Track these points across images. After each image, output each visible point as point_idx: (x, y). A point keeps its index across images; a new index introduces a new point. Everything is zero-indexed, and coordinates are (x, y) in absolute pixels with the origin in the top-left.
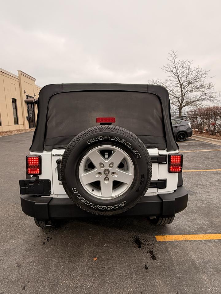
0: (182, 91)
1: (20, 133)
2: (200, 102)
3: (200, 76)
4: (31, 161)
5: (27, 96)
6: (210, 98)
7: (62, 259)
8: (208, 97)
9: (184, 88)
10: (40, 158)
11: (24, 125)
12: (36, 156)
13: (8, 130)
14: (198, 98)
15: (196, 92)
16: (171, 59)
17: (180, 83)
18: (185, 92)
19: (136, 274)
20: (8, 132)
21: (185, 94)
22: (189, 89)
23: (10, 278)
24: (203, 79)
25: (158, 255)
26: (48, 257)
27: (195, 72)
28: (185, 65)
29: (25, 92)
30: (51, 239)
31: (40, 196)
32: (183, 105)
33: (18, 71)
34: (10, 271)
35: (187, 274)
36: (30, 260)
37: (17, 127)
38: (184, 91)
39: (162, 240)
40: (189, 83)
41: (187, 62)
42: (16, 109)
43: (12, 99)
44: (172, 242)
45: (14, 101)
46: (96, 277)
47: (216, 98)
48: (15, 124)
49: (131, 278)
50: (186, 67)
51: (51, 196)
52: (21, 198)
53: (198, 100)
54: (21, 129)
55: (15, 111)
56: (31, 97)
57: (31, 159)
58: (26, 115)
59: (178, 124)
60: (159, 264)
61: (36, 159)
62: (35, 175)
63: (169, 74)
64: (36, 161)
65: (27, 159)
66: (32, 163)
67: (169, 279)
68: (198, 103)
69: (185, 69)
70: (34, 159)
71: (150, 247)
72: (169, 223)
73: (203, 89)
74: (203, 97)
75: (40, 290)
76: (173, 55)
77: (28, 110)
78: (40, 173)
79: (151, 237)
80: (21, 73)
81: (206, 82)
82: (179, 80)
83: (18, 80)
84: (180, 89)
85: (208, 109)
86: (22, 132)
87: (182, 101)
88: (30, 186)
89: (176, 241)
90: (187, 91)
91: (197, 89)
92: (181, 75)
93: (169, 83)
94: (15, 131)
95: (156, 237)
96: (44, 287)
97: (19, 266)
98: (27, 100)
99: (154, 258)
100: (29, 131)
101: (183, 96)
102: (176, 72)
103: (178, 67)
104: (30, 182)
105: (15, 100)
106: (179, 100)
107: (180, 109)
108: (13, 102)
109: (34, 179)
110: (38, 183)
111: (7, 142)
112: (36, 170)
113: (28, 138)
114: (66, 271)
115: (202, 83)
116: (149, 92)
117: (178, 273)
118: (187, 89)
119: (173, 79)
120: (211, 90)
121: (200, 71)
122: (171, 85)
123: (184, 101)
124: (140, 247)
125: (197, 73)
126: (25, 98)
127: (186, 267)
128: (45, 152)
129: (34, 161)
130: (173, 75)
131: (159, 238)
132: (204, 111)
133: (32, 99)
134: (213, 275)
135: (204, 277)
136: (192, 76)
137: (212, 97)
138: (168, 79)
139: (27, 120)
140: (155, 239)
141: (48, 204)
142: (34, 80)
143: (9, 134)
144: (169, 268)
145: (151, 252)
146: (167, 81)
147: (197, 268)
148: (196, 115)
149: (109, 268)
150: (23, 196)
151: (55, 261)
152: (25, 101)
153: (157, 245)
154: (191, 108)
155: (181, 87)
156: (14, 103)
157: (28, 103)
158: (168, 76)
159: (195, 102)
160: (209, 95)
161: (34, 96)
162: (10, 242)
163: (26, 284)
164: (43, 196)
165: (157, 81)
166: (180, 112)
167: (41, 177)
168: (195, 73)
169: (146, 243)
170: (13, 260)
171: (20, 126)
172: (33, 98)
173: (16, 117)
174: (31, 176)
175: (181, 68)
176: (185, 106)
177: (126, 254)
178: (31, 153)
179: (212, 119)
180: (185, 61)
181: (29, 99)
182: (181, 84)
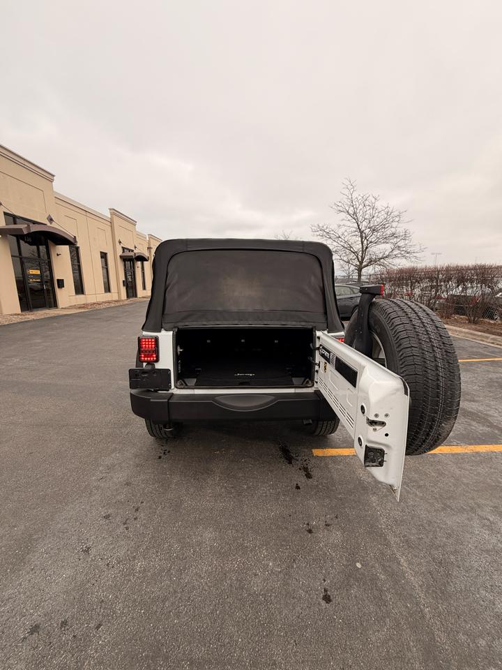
0: (362, 243)
1: (113, 305)
2: (390, 260)
3: (391, 220)
4: (145, 344)
5: (123, 248)
6: (406, 254)
7: (185, 477)
8: (403, 252)
9: (366, 238)
10: (157, 339)
11: (119, 293)
12: (152, 337)
13: (95, 301)
14: (387, 253)
15: (383, 245)
16: (346, 192)
17: (360, 230)
18: (368, 244)
19: (284, 495)
20: (94, 303)
21: (367, 248)
22: (373, 240)
23: (118, 497)
24: (394, 224)
25: (315, 473)
26: (166, 474)
27: (383, 213)
28: (367, 203)
29: (120, 242)
30: (169, 452)
31: (156, 391)
32: (364, 264)
33: (110, 209)
34: (117, 490)
35: (350, 495)
36: (142, 477)
37: (108, 297)
38: (365, 242)
39: (320, 455)
40: (374, 230)
41: (371, 198)
42: (107, 269)
43: (101, 252)
44: (335, 456)
45: (104, 256)
46: (231, 497)
47: (415, 255)
48: (106, 292)
49: (278, 499)
50: (369, 206)
51: (170, 391)
52: (131, 394)
53: (386, 257)
54: (114, 299)
55: (105, 270)
56: (130, 250)
57: (145, 341)
58: (122, 278)
59: (354, 293)
60: (315, 483)
61: (152, 342)
62: (149, 363)
63: (344, 215)
64: (152, 345)
65: (140, 340)
66: (145, 347)
67: (327, 501)
68: (385, 262)
69: (368, 208)
70: (148, 341)
71: (305, 463)
72: (330, 433)
73: (395, 240)
74: (395, 253)
75: (158, 512)
76: (350, 187)
77: (125, 270)
78: (157, 360)
79: (306, 450)
80: (114, 212)
81: (400, 230)
82: (358, 226)
83: (109, 224)
84: (360, 239)
85: (401, 271)
86: (117, 304)
87: (363, 259)
88: (144, 378)
89: (340, 456)
90: (371, 242)
91: (386, 239)
92: (361, 218)
93: (343, 229)
94: (106, 302)
95: (313, 450)
96: (163, 509)
97: (128, 484)
98: (125, 254)
99: (309, 476)
100: (126, 302)
101: (364, 250)
102: (355, 213)
103: (357, 206)
104: (144, 372)
105: (106, 254)
106: (357, 257)
107: (360, 270)
108: (102, 257)
109: (150, 367)
110: (154, 373)
111: (94, 319)
112: (151, 356)
113: (125, 314)
114: (192, 490)
115: (393, 230)
116: (306, 251)
117: (340, 493)
118: (370, 240)
119: (348, 223)
120: (407, 242)
121: (390, 211)
122: (346, 234)
123: (366, 258)
124: (290, 463)
125: (386, 215)
126: (120, 252)
127: (351, 486)
128: (163, 332)
129: (148, 344)
130: (350, 218)
131: (317, 452)
132: (396, 274)
133: (131, 254)
134: (386, 496)
135: (374, 498)
136: (378, 220)
137: (408, 253)
138: (342, 223)
139: (124, 285)
140: (312, 453)
141: (169, 400)
142: (133, 223)
143: (98, 307)
144: (328, 488)
145: (306, 469)
146: (339, 226)
147: (365, 489)
148: (382, 279)
149: (249, 488)
150: (134, 391)
151: (176, 479)
152: (121, 257)
153: (313, 461)
154: (377, 269)
155: (362, 237)
156: (103, 259)
157: (124, 259)
158: (341, 219)
159: (382, 260)
160: (404, 249)
161: (133, 249)
162: (113, 455)
163: (139, 504)
164: (160, 392)
165: (325, 227)
166: (360, 275)
167: (158, 366)
168: (383, 216)
169: (300, 458)
170: (119, 477)
171: (113, 296)
172: (132, 251)
173: (106, 280)
174: (145, 364)
175: (361, 207)
176: (367, 266)
177: (271, 471)
178: (145, 333)
179: (407, 285)
180: (367, 195)
181: (127, 254)
182: (362, 232)
